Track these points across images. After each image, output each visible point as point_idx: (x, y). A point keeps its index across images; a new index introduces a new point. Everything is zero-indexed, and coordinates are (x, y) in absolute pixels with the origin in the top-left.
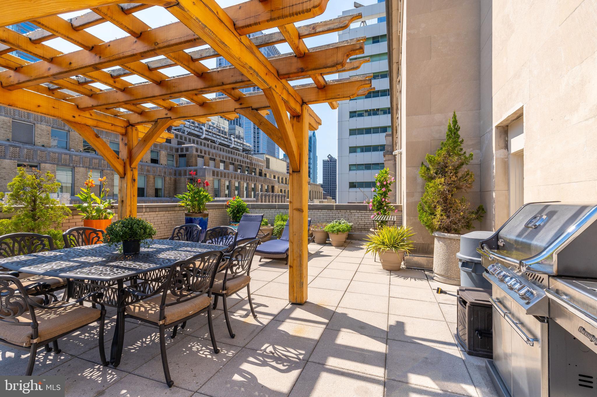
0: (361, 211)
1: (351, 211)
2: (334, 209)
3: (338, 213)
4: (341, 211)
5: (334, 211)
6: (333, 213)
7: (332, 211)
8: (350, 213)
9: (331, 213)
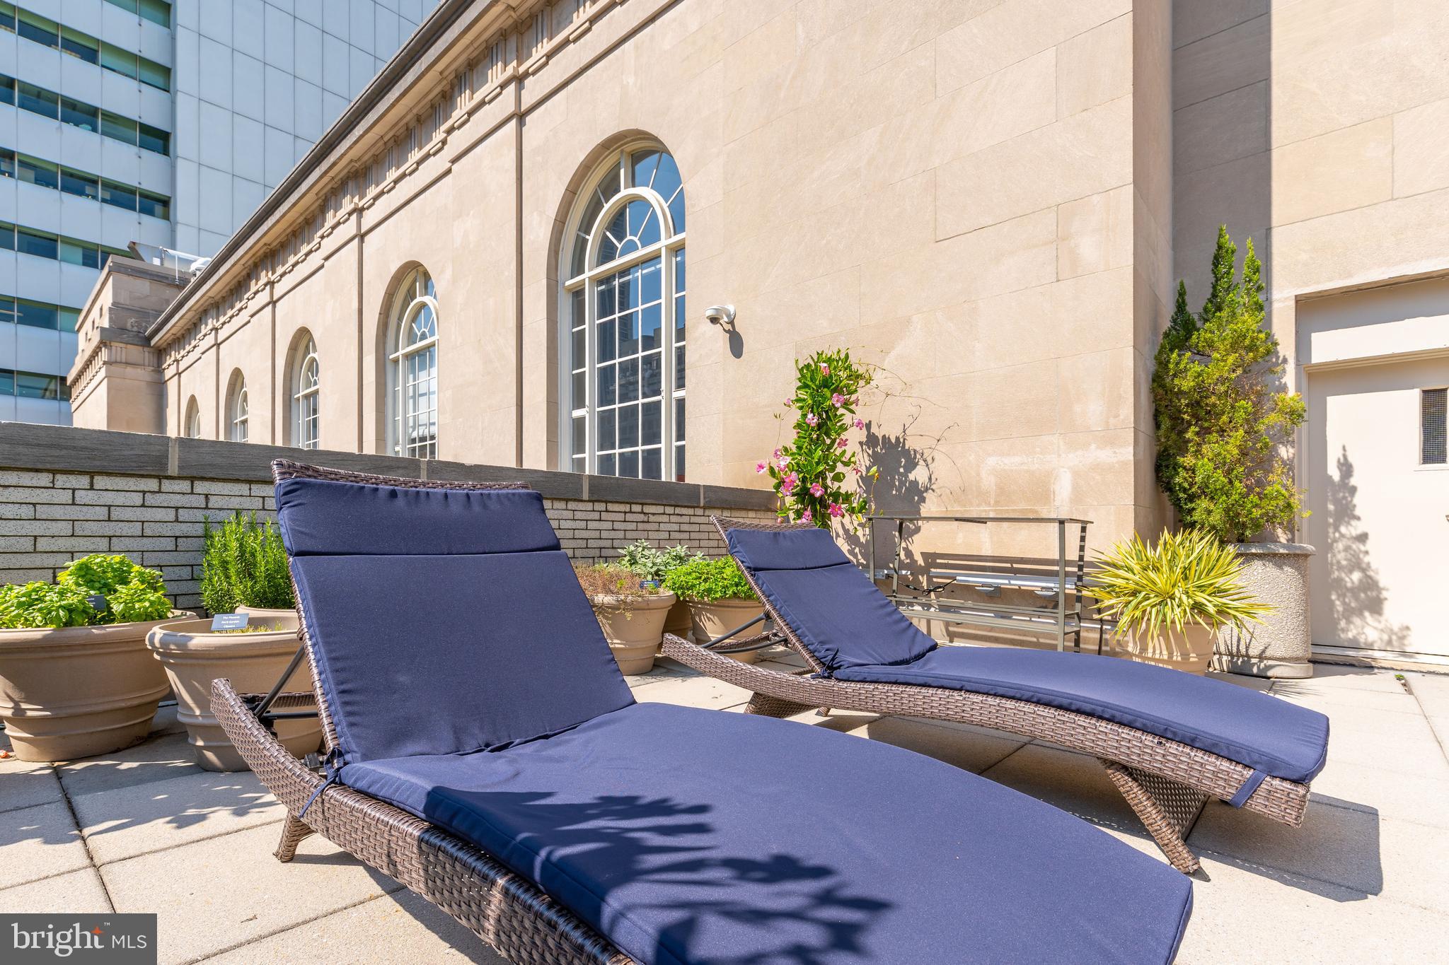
0: (678, 510)
1: (647, 509)
2: (586, 496)
3: (596, 516)
4: (611, 507)
5: (581, 506)
6: (579, 515)
7: (572, 505)
8: (642, 517)
9: (569, 514)
